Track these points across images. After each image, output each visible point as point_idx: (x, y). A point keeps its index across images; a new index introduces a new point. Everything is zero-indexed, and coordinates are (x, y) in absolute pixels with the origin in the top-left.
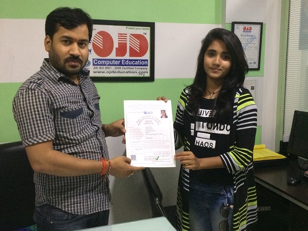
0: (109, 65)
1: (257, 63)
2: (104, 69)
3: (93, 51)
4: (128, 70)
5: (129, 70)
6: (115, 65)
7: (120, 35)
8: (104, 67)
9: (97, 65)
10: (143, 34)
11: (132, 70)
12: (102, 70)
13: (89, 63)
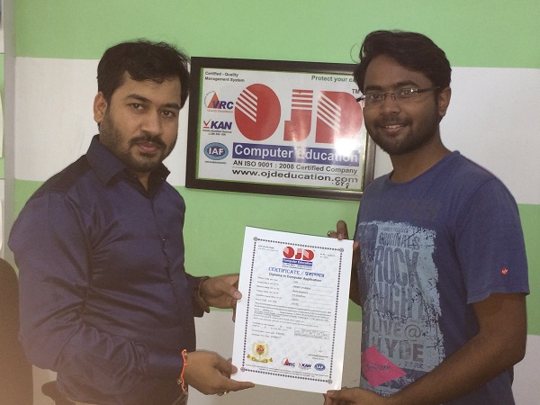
0: (269, 158)
2: (256, 166)
3: (234, 126)
4: (310, 173)
5: (313, 172)
6: (282, 159)
7: (298, 93)
8: (257, 161)
9: (243, 156)
11: (319, 173)
12: (250, 169)
13: (225, 153)
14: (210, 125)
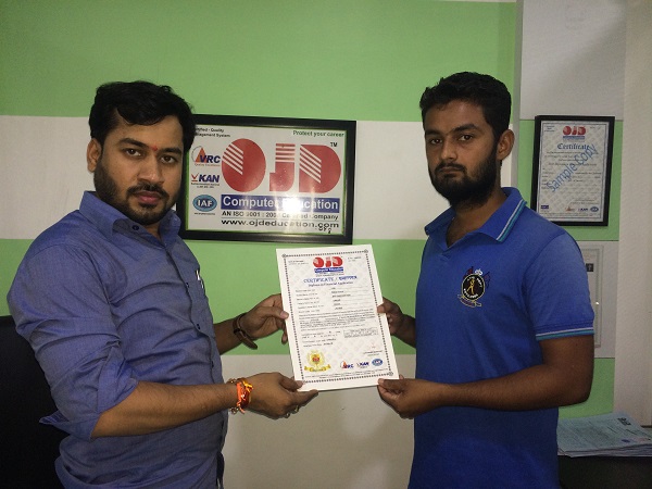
0: (256, 208)
1: (601, 211)
2: (244, 216)
3: (222, 180)
4: (295, 220)
5: (298, 219)
6: (268, 207)
8: (245, 211)
9: (231, 207)
10: (329, 146)
11: (304, 221)
12: (239, 218)
13: (214, 203)
14: (198, 179)
